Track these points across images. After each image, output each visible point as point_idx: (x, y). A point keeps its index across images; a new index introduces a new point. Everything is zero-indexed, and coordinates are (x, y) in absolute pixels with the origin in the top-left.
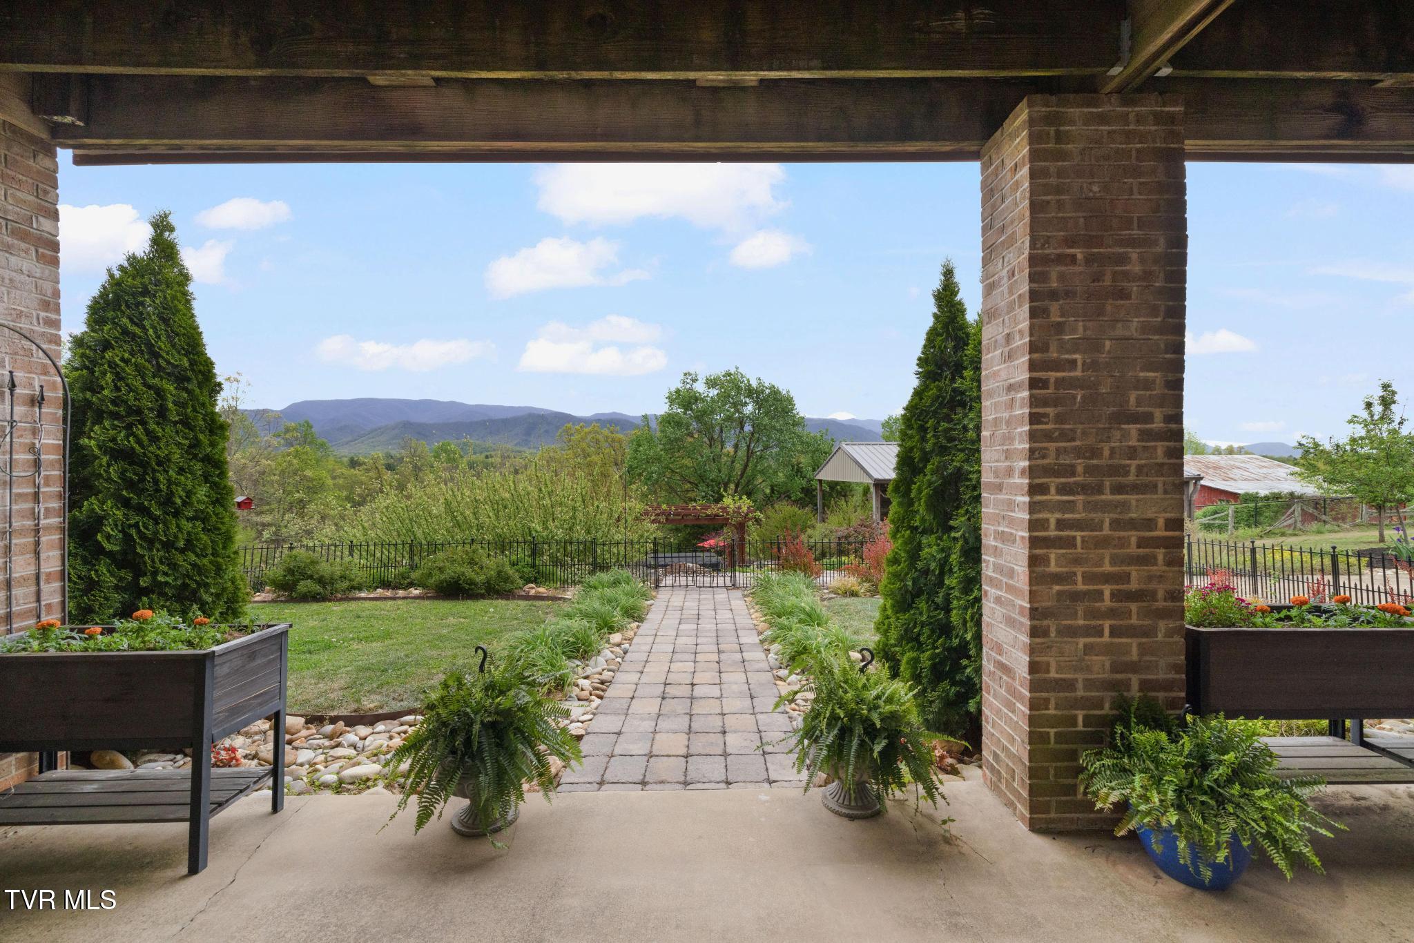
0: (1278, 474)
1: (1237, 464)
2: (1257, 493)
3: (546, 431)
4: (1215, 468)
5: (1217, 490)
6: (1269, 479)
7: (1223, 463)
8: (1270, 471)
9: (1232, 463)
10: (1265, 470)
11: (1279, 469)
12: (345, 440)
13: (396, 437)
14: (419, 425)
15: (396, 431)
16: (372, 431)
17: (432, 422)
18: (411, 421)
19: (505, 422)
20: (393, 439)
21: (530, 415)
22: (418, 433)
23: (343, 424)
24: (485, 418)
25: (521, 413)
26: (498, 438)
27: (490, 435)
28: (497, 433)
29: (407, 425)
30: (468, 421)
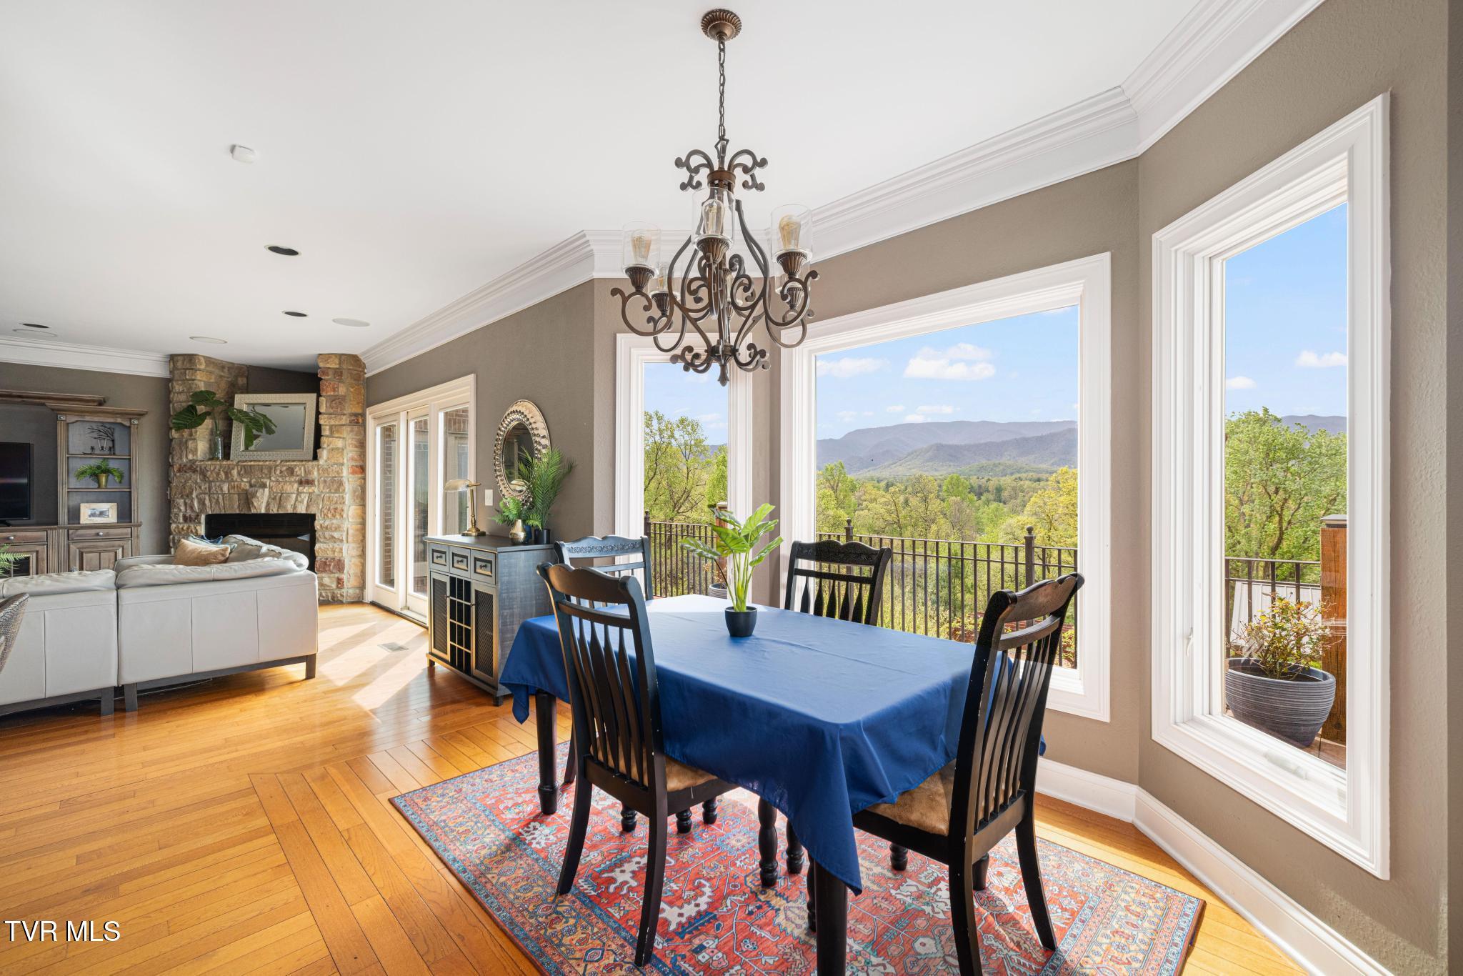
12: (886, 463)
13: (930, 460)
14: (950, 447)
15: (930, 453)
16: (909, 454)
17: (963, 444)
18: (944, 443)
19: (1040, 440)
20: (928, 461)
21: (1070, 431)
22: (950, 455)
23: (886, 448)
24: (1018, 437)
25: (1060, 430)
26: (1031, 457)
27: (1023, 454)
28: (1031, 451)
29: (940, 447)
30: (999, 440)
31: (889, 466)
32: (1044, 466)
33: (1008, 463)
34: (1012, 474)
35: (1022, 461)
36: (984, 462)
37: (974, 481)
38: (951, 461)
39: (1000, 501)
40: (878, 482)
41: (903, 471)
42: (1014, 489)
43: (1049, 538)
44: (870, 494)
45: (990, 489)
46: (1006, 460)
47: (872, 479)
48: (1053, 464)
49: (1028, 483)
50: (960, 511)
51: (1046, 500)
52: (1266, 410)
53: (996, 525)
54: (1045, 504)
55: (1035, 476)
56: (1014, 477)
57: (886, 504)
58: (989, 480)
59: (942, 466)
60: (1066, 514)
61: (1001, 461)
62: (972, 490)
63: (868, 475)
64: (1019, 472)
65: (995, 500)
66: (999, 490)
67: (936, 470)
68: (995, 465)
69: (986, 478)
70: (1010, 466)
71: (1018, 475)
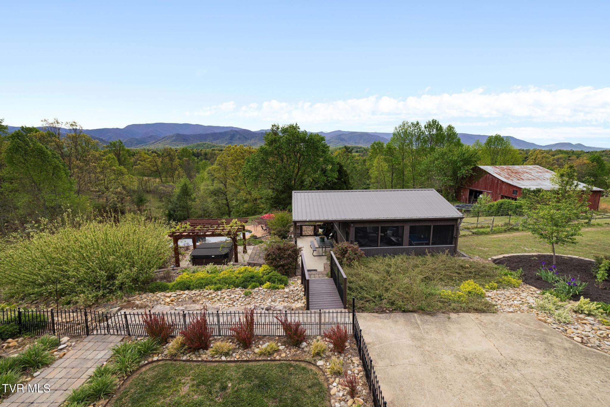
0: (545, 176)
1: (527, 170)
2: (530, 189)
3: (239, 138)
4: (516, 173)
5: (513, 185)
6: (540, 179)
7: (520, 170)
8: (541, 174)
9: (525, 170)
10: (539, 174)
11: (546, 173)
12: (152, 142)
14: (183, 135)
15: (174, 138)
16: (163, 138)
17: (189, 134)
18: (180, 133)
19: (221, 134)
20: (172, 141)
21: (232, 131)
22: (184, 139)
23: (150, 134)
24: (213, 132)
25: (228, 130)
26: (218, 141)
27: (214, 139)
28: (217, 139)
29: (178, 135)
30: (205, 133)
31: (153, 143)
32: (223, 145)
33: (209, 143)
34: (211, 148)
35: (214, 143)
36: (199, 143)
37: (195, 150)
38: (184, 142)
39: (207, 159)
40: (148, 151)
41: (160, 146)
42: (211, 154)
43: (225, 174)
44: (143, 157)
45: (202, 154)
46: (208, 142)
47: (145, 150)
48: (226, 144)
49: (217, 151)
50: (189, 164)
51: (223, 158)
52: (296, 124)
53: (204, 169)
54: (223, 160)
55: (220, 148)
57: (151, 162)
58: (201, 150)
59: (180, 144)
60: (231, 164)
61: (206, 142)
62: (194, 154)
63: (142, 148)
64: (214, 147)
65: (205, 159)
66: (206, 154)
67: (177, 146)
68: (204, 144)
69: (200, 150)
70: (210, 145)
71: (213, 148)
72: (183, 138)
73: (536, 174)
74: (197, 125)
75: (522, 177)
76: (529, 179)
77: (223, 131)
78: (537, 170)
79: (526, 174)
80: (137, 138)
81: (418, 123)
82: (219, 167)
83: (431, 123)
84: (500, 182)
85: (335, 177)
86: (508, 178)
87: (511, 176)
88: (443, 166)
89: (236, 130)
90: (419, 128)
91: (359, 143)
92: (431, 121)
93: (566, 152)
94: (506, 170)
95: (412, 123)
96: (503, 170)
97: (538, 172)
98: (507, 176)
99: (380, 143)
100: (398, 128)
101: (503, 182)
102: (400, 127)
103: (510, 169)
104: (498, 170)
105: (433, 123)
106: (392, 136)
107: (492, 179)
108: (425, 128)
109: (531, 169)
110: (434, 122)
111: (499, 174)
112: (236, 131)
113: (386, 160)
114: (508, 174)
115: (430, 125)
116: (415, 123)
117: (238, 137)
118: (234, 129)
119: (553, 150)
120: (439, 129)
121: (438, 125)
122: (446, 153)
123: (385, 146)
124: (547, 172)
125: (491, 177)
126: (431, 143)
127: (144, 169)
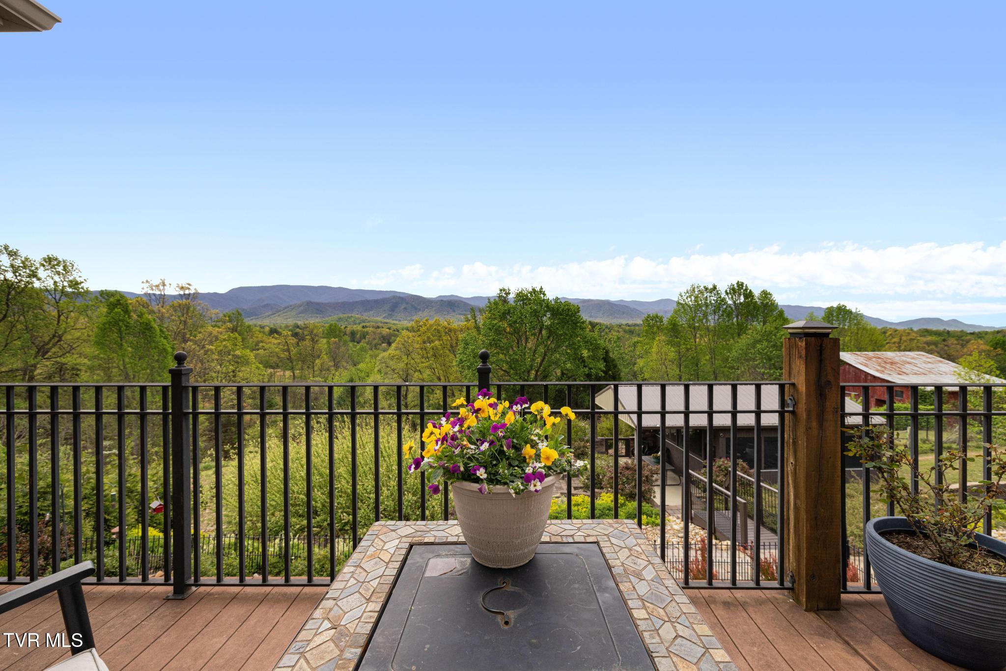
0: (941, 369)
1: (908, 360)
3: (405, 309)
4: (892, 363)
6: (933, 373)
7: (897, 359)
8: (933, 366)
9: (904, 358)
10: (929, 366)
11: (941, 365)
12: (266, 314)
13: (302, 312)
14: (318, 304)
15: (302, 308)
16: (286, 308)
17: (326, 302)
18: (313, 300)
19: (377, 302)
20: (300, 313)
21: (394, 297)
22: (318, 310)
23: (266, 302)
24: (363, 299)
25: (388, 296)
26: (371, 313)
27: (366, 310)
28: (371, 309)
29: (309, 304)
30: (351, 301)
31: (268, 316)
32: (379, 319)
33: (357, 316)
34: (359, 323)
35: (365, 316)
36: (341, 316)
38: (317, 314)
41: (281, 321)
42: (362, 333)
45: (347, 333)
46: (355, 315)
48: (385, 318)
49: (371, 329)
50: (338, 348)
54: (406, 341)
56: (361, 325)
57: (280, 344)
58: (346, 327)
59: (312, 317)
61: (353, 315)
63: (254, 322)
64: (364, 322)
66: (353, 333)
67: (307, 320)
68: (348, 317)
69: (344, 326)
70: (358, 318)
71: (364, 324)
72: (317, 308)
73: (924, 365)
74: (340, 289)
75: (904, 370)
76: (916, 374)
77: (380, 297)
78: (924, 359)
79: (907, 366)
80: (244, 308)
81: (715, 288)
82: (398, 352)
83: (736, 286)
84: (869, 378)
85: (600, 369)
86: (882, 372)
87: (885, 368)
88: (771, 352)
89: (401, 296)
90: (718, 294)
91: (596, 317)
92: (735, 283)
93: (937, 333)
94: (874, 359)
95: (704, 287)
96: (870, 359)
97: (925, 362)
98: (879, 368)
99: (657, 317)
100: (683, 294)
101: (874, 377)
102: (688, 292)
103: (879, 358)
104: (861, 359)
105: (738, 286)
106: (675, 306)
107: (856, 373)
108: (727, 293)
109: (913, 358)
110: (740, 285)
111: (866, 365)
112: (400, 298)
113: (670, 343)
114: (880, 365)
115: (733, 289)
116: (710, 287)
117: (403, 307)
118: (398, 295)
119: (915, 329)
120: (749, 295)
121: (746, 290)
122: (771, 332)
123: (665, 321)
124: (941, 362)
125: (852, 369)
126: (737, 317)
127: (269, 356)
